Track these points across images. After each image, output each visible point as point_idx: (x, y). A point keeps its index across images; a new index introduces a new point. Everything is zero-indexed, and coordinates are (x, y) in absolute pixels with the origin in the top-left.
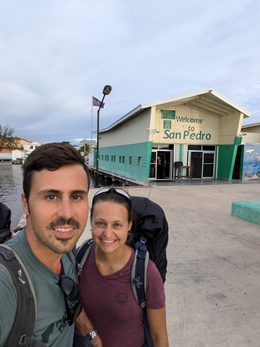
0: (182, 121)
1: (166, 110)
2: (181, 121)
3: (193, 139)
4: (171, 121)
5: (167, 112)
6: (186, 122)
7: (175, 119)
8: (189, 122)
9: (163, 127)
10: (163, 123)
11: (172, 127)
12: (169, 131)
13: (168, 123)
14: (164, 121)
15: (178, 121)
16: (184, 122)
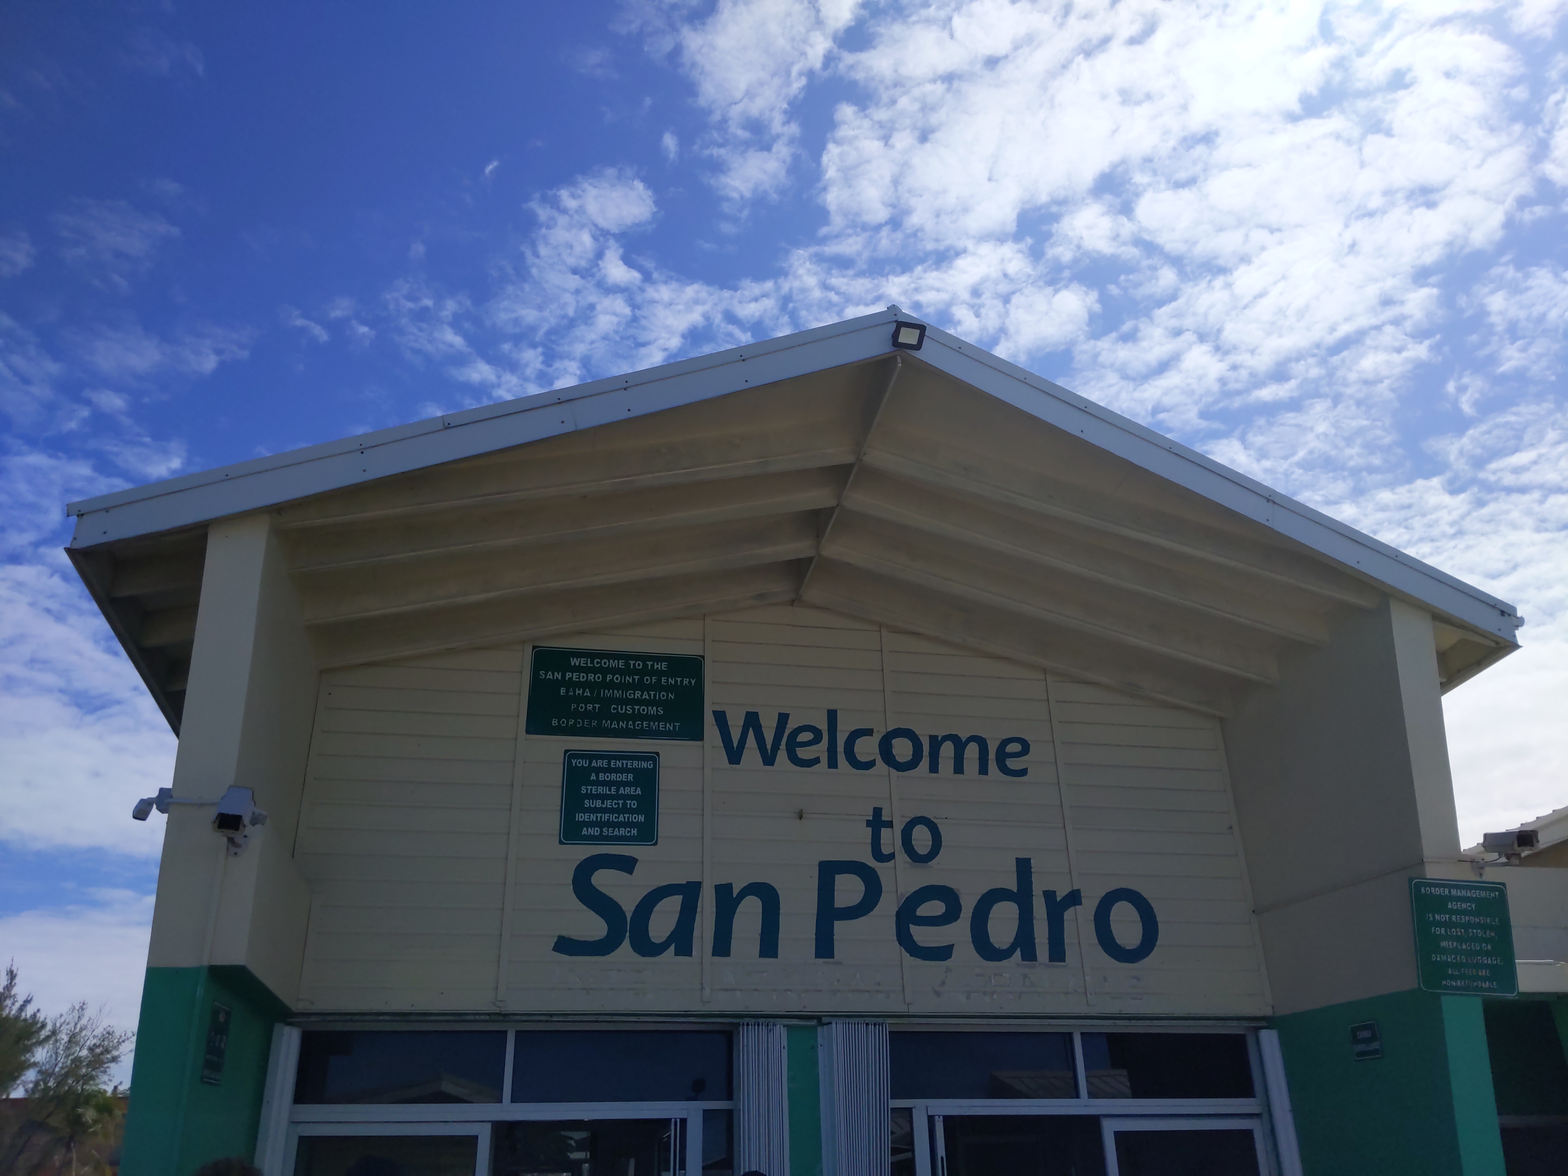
0: (782, 755)
1: (591, 655)
2: (769, 759)
3: (943, 953)
4: (653, 757)
5: (604, 671)
6: (833, 763)
7: (697, 735)
8: (870, 765)
9: (553, 821)
10: (556, 776)
11: (665, 825)
12: (627, 865)
13: (619, 784)
14: (570, 755)
15: (734, 755)
16: (817, 761)
